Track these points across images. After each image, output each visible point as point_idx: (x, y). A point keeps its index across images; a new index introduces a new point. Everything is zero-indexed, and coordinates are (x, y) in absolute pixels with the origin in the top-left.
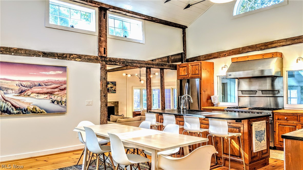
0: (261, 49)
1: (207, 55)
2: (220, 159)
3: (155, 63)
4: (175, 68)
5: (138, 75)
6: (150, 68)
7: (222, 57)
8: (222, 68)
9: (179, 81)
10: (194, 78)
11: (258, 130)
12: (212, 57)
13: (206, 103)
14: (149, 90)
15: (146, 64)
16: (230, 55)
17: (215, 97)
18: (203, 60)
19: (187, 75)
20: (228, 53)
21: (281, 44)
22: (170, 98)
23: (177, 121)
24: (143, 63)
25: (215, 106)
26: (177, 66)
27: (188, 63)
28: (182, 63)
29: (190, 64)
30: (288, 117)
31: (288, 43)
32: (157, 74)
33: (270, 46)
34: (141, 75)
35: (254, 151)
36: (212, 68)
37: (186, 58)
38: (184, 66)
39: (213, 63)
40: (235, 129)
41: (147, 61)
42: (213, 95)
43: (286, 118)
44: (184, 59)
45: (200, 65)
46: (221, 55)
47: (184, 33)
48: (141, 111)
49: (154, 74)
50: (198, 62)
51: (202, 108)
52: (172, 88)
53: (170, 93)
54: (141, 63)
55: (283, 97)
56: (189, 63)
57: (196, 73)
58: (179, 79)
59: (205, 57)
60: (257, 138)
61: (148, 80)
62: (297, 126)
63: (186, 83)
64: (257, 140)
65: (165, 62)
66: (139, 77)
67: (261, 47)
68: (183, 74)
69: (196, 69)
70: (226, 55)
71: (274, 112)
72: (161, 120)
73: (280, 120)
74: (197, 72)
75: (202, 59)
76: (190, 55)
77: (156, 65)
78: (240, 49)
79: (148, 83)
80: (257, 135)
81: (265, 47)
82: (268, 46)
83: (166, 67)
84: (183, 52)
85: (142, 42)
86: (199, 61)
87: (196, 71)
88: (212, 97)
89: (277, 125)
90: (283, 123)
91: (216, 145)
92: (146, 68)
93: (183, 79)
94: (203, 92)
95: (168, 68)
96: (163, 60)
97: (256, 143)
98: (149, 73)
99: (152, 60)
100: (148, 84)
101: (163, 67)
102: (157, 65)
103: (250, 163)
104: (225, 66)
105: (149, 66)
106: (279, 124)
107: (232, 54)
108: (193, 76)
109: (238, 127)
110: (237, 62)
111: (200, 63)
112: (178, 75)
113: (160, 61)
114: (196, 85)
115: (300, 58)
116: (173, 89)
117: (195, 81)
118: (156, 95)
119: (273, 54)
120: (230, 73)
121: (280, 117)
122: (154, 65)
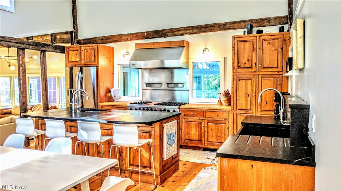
0: (167, 36)
1: (105, 37)
2: (126, 172)
3: (32, 42)
4: (62, 50)
5: (5, 58)
6: (23, 49)
7: (123, 41)
8: (124, 55)
9: (68, 69)
10: (88, 66)
11: (170, 133)
12: (111, 40)
13: (104, 98)
14: (23, 81)
15: (17, 43)
16: (133, 40)
17: (116, 90)
18: (100, 43)
19: (80, 62)
20: (131, 37)
21: (188, 31)
22: (55, 89)
23: (67, 126)
24: (11, 41)
25: (115, 101)
26: (65, 48)
27: (80, 45)
28: (72, 45)
29: (83, 47)
30: (195, 113)
31: (195, 31)
32: (35, 57)
33: (176, 33)
34: (10, 58)
35: (165, 159)
36: (111, 55)
37: (77, 38)
38: (74, 49)
39: (113, 48)
40: (145, 134)
41: (18, 39)
42: (113, 87)
43: (192, 114)
44: (75, 40)
45: (96, 49)
46: (122, 38)
47: (73, 4)
48: (13, 107)
49: (31, 57)
50: (93, 45)
51: (100, 104)
52: (57, 76)
53: (55, 82)
54: (9, 42)
55: (188, 90)
56: (82, 45)
57: (91, 59)
58: (67, 66)
59: (102, 39)
60: (168, 142)
61: (20, 66)
62: (202, 123)
63: (78, 72)
64: (169, 145)
65: (47, 41)
66: (8, 60)
67: (167, 33)
68: (74, 60)
69: (92, 55)
70: (128, 40)
71: (180, 108)
72: (43, 126)
73: (186, 116)
74: (93, 59)
75: (98, 42)
76: (82, 35)
77: (33, 45)
78: (145, 34)
79: (21, 70)
80: (168, 138)
81: (172, 34)
82: (175, 33)
83: (49, 49)
84: (73, 30)
85: (10, 9)
86: (95, 44)
87: (91, 57)
88: (112, 90)
89: (183, 122)
90: (189, 119)
91: (121, 155)
92: (17, 49)
93: (73, 66)
94: (101, 85)
95: (52, 50)
96: (44, 39)
97: (167, 148)
98: (22, 56)
99: (28, 38)
100: (21, 72)
101: (44, 49)
102: (35, 46)
103: (161, 173)
104: (127, 52)
105: (22, 46)
106: (185, 120)
107: (135, 38)
108: (88, 64)
109: (148, 131)
110: (141, 49)
111: (96, 47)
112: (68, 61)
113: (39, 39)
114: (91, 75)
115: (206, 48)
116: (59, 77)
117: (90, 70)
118: (34, 85)
119: (180, 43)
120: (134, 62)
121: (187, 113)
122: (30, 45)
